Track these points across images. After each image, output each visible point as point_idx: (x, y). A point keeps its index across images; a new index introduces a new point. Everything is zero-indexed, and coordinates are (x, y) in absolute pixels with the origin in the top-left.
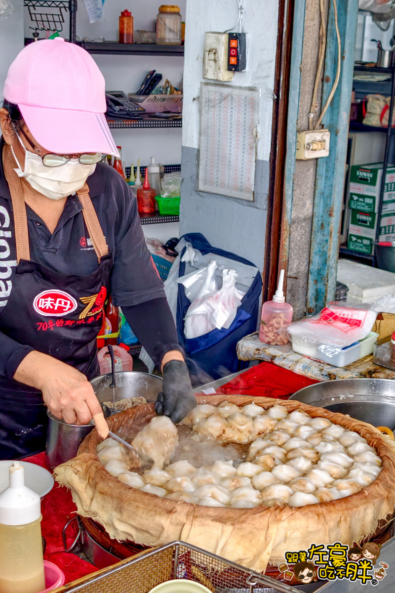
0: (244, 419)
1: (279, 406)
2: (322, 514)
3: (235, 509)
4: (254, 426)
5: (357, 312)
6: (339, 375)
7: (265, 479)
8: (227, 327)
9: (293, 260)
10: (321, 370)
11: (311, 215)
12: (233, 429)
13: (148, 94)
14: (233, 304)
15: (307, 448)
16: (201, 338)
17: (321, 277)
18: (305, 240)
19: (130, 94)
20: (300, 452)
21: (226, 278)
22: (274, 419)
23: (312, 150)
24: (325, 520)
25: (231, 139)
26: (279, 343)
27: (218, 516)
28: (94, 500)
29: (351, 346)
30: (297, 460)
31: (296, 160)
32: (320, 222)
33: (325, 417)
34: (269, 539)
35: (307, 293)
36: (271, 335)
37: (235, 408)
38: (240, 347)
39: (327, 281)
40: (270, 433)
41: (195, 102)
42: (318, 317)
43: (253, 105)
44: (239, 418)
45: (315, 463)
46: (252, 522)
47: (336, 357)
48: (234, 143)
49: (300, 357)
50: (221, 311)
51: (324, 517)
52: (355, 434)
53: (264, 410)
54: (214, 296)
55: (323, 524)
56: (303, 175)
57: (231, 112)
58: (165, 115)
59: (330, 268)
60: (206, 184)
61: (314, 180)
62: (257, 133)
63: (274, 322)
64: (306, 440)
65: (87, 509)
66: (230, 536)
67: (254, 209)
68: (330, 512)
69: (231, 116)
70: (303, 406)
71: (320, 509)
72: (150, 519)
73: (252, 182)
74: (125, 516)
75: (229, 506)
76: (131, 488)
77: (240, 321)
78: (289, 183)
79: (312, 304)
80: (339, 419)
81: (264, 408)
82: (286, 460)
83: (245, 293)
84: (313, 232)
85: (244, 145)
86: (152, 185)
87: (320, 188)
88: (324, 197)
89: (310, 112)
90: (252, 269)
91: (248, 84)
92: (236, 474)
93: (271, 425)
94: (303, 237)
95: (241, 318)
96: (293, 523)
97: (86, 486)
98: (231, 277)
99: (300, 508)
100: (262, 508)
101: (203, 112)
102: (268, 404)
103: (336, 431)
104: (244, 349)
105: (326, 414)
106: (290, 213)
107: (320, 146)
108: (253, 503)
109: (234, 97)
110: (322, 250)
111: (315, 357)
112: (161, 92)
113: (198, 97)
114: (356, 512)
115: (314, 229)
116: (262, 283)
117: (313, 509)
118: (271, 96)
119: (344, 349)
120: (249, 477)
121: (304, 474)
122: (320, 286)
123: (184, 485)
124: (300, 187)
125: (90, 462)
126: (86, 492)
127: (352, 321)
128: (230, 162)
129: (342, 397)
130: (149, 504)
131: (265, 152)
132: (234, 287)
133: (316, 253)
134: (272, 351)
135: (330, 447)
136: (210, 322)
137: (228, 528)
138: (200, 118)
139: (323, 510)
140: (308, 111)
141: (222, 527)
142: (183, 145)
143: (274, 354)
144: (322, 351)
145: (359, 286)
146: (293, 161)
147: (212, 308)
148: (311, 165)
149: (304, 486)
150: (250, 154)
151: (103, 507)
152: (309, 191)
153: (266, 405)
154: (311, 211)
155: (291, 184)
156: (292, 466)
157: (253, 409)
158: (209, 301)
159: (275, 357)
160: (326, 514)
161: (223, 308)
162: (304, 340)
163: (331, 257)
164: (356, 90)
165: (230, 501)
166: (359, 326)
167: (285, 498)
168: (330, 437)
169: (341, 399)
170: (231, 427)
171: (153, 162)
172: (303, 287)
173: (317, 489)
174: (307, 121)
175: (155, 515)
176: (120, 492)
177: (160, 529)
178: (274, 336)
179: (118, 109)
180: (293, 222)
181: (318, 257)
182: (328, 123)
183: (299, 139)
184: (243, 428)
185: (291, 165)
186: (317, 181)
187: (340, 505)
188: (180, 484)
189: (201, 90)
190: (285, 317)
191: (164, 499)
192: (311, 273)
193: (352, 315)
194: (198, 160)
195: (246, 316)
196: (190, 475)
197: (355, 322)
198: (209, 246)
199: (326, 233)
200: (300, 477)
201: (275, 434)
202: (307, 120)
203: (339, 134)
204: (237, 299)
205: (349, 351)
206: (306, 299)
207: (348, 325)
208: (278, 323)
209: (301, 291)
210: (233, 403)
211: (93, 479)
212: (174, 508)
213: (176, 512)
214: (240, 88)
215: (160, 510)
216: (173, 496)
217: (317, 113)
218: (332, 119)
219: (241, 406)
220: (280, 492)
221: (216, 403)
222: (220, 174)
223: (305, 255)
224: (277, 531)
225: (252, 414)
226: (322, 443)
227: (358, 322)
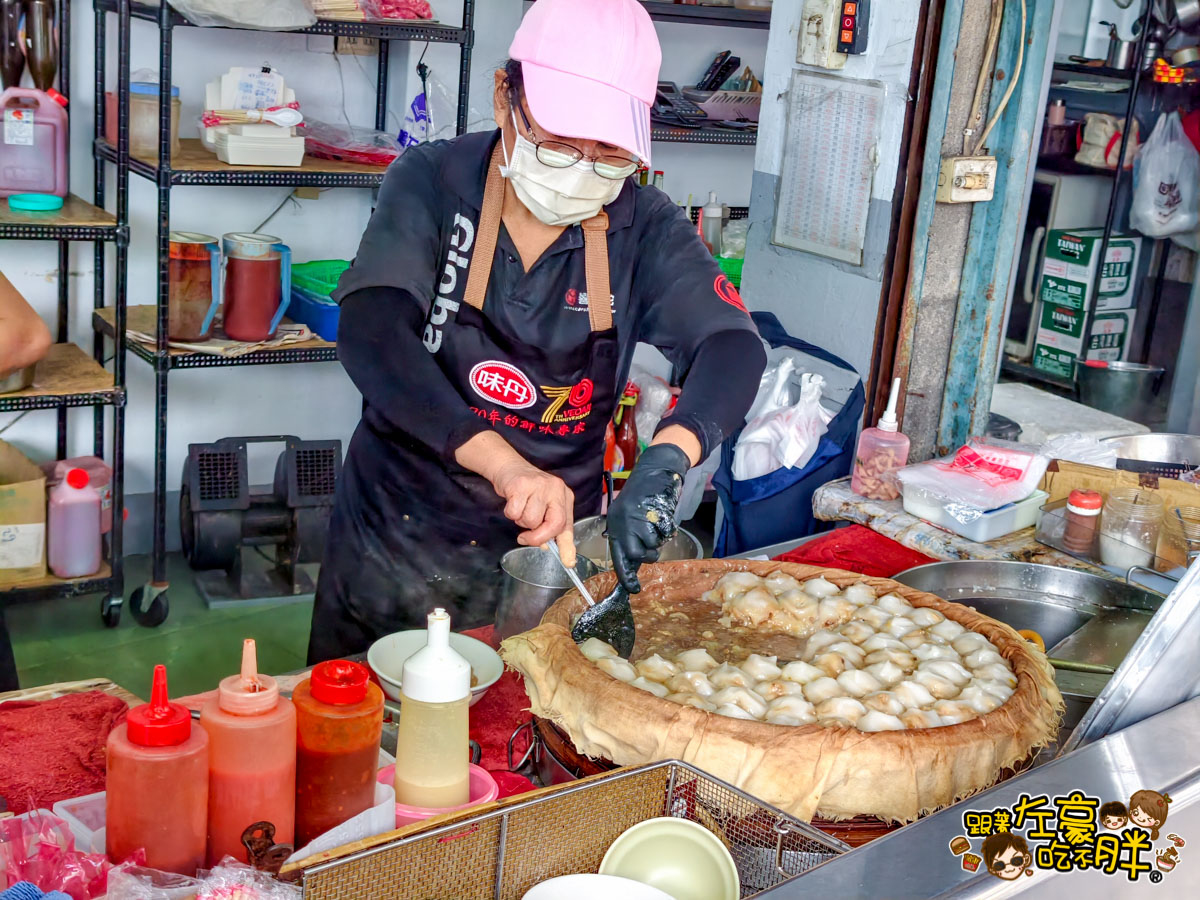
0: (804, 599)
1: (863, 585)
2: (909, 746)
3: (770, 725)
4: (819, 611)
5: (1016, 456)
6: (975, 553)
7: (823, 688)
8: (801, 466)
9: (920, 366)
10: (947, 544)
11: (956, 294)
12: (786, 614)
13: (715, 89)
14: (814, 429)
15: (898, 650)
16: (757, 480)
17: (966, 398)
18: (942, 335)
19: (685, 88)
20: (887, 655)
21: (806, 386)
22: (852, 604)
23: (964, 188)
24: (912, 756)
25: (833, 163)
26: (882, 497)
27: (743, 732)
28: (557, 692)
29: (999, 509)
30: (880, 666)
31: (937, 202)
32: (970, 308)
33: (935, 608)
34: (819, 775)
35: (939, 422)
36: (870, 482)
37: (792, 582)
38: (818, 498)
39: (975, 405)
40: (843, 624)
41: (781, 100)
42: (950, 460)
43: (874, 109)
44: (796, 597)
45: (908, 674)
46: (796, 747)
47: (972, 523)
48: (837, 169)
49: (914, 521)
50: (793, 439)
51: (911, 751)
52: (981, 638)
53: (838, 589)
54: (785, 415)
55: (908, 763)
56: (948, 229)
57: (837, 119)
58: (739, 124)
59: (980, 384)
60: (786, 233)
61: (965, 238)
62: (875, 155)
63: (876, 461)
64: (900, 639)
65: (546, 706)
66: (760, 764)
67: (862, 278)
68: (921, 745)
69: (837, 125)
70: (903, 588)
71: (905, 739)
72: (639, 728)
73: (862, 234)
74: (601, 721)
75: (763, 720)
76: (614, 679)
77: (823, 458)
78: (922, 240)
79: (946, 441)
80: (958, 614)
81: (839, 587)
82: (863, 665)
83: (835, 414)
84: (957, 323)
85: (853, 173)
86: (707, 238)
87: (975, 252)
88: (979, 268)
89: (966, 127)
90: (850, 376)
91: (868, 76)
92: (780, 678)
93: (847, 612)
94: (940, 329)
95: (826, 453)
96: (860, 756)
97: (548, 671)
98: (814, 386)
99: (873, 733)
100: (815, 728)
101: (792, 116)
102: (846, 581)
103: (950, 630)
104: (824, 502)
105: (938, 604)
106: (918, 289)
107: (978, 183)
108: (800, 720)
109: (844, 94)
110: (969, 354)
111: (940, 522)
112: (736, 87)
113: (787, 93)
114: (963, 749)
115: (958, 319)
116: (865, 401)
117: (894, 737)
118: (903, 96)
119: (986, 512)
120: (799, 683)
121: (889, 688)
122: (962, 412)
123: (697, 684)
124: (939, 247)
125: (556, 637)
126: (546, 680)
127: (1006, 470)
128: (828, 199)
129: (976, 589)
130: (638, 706)
131: (885, 187)
132: (818, 403)
133: (959, 358)
134: (869, 508)
135: (935, 652)
136: (775, 456)
137: (757, 753)
138: (787, 126)
139: (911, 741)
140: (964, 124)
141: (748, 749)
142: (756, 169)
143: (872, 514)
144: (952, 513)
145: (1042, 428)
146: (931, 205)
147: (779, 435)
148: (963, 211)
149: (885, 703)
150: (862, 188)
151: (570, 704)
152: (955, 257)
153: (842, 583)
154: (956, 288)
155: (925, 242)
156: (871, 674)
157: (821, 586)
158: (775, 422)
159: (874, 517)
160: (915, 747)
161: (798, 435)
162: (923, 493)
163: (984, 365)
164: (1067, 104)
165: (765, 715)
166: (1017, 479)
167: (853, 718)
168: (939, 638)
169: (974, 591)
170: (783, 609)
171: (713, 200)
172: (934, 412)
173: (905, 710)
174: (960, 142)
175: (646, 723)
176: (597, 684)
177: (653, 744)
178: (874, 484)
179: (663, 111)
180: (924, 304)
181: (962, 364)
182: (996, 147)
183: (943, 170)
184: (801, 612)
185: (926, 211)
186: (970, 240)
187: (938, 736)
188: (690, 683)
189: (792, 83)
190: (895, 455)
191: (663, 700)
192: (949, 390)
193: (1008, 461)
194: (778, 195)
195: (834, 450)
196: (708, 671)
197: (1012, 471)
198: (785, 334)
199: (979, 325)
200: (882, 689)
201: (850, 626)
202: (961, 140)
203: (1012, 166)
204: (822, 421)
205: (996, 517)
206: (937, 433)
207: (998, 475)
208: (884, 464)
209: (929, 418)
210: (790, 575)
211: (558, 662)
212: (677, 714)
213: (679, 720)
214: (854, 81)
215: (655, 715)
216: (678, 698)
217: (979, 129)
218: (1002, 141)
219: (802, 580)
220: (844, 709)
221: (762, 573)
222: (810, 220)
223: (940, 360)
224: (833, 764)
225: (819, 594)
226: (925, 645)
227: (1016, 473)
